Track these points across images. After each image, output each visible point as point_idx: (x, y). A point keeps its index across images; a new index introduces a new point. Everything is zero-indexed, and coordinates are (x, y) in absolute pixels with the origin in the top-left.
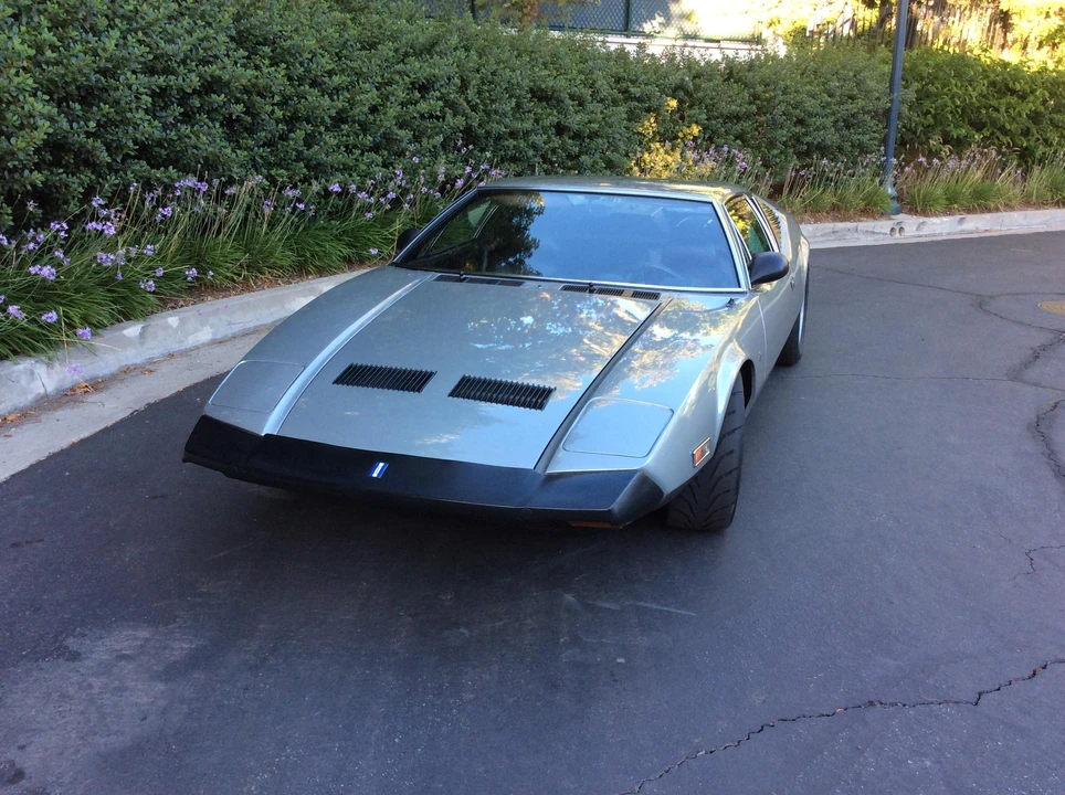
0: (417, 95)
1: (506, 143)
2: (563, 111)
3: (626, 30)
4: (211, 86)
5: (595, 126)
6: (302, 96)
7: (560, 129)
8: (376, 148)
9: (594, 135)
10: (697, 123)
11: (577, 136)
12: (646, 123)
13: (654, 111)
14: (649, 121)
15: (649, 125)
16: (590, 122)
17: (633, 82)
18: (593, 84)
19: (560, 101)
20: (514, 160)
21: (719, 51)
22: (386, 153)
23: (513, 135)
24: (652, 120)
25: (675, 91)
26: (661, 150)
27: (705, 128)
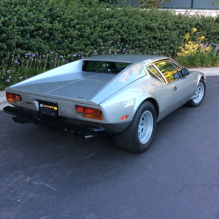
0: (106, 29)
1: (136, 42)
2: (156, 33)
3: (192, 8)
4: (40, 28)
5: (166, 37)
6: (68, 31)
7: (155, 38)
8: (92, 45)
9: (165, 39)
10: (203, 35)
11: (160, 40)
12: (186, 35)
13: (189, 32)
14: (187, 34)
15: (187, 36)
16: (164, 36)
17: (181, 23)
18: (166, 25)
19: (154, 30)
20: (139, 47)
21: (216, 13)
22: (96, 46)
23: (139, 40)
24: (188, 35)
25: (196, 26)
26: (192, 44)
27: (206, 37)
